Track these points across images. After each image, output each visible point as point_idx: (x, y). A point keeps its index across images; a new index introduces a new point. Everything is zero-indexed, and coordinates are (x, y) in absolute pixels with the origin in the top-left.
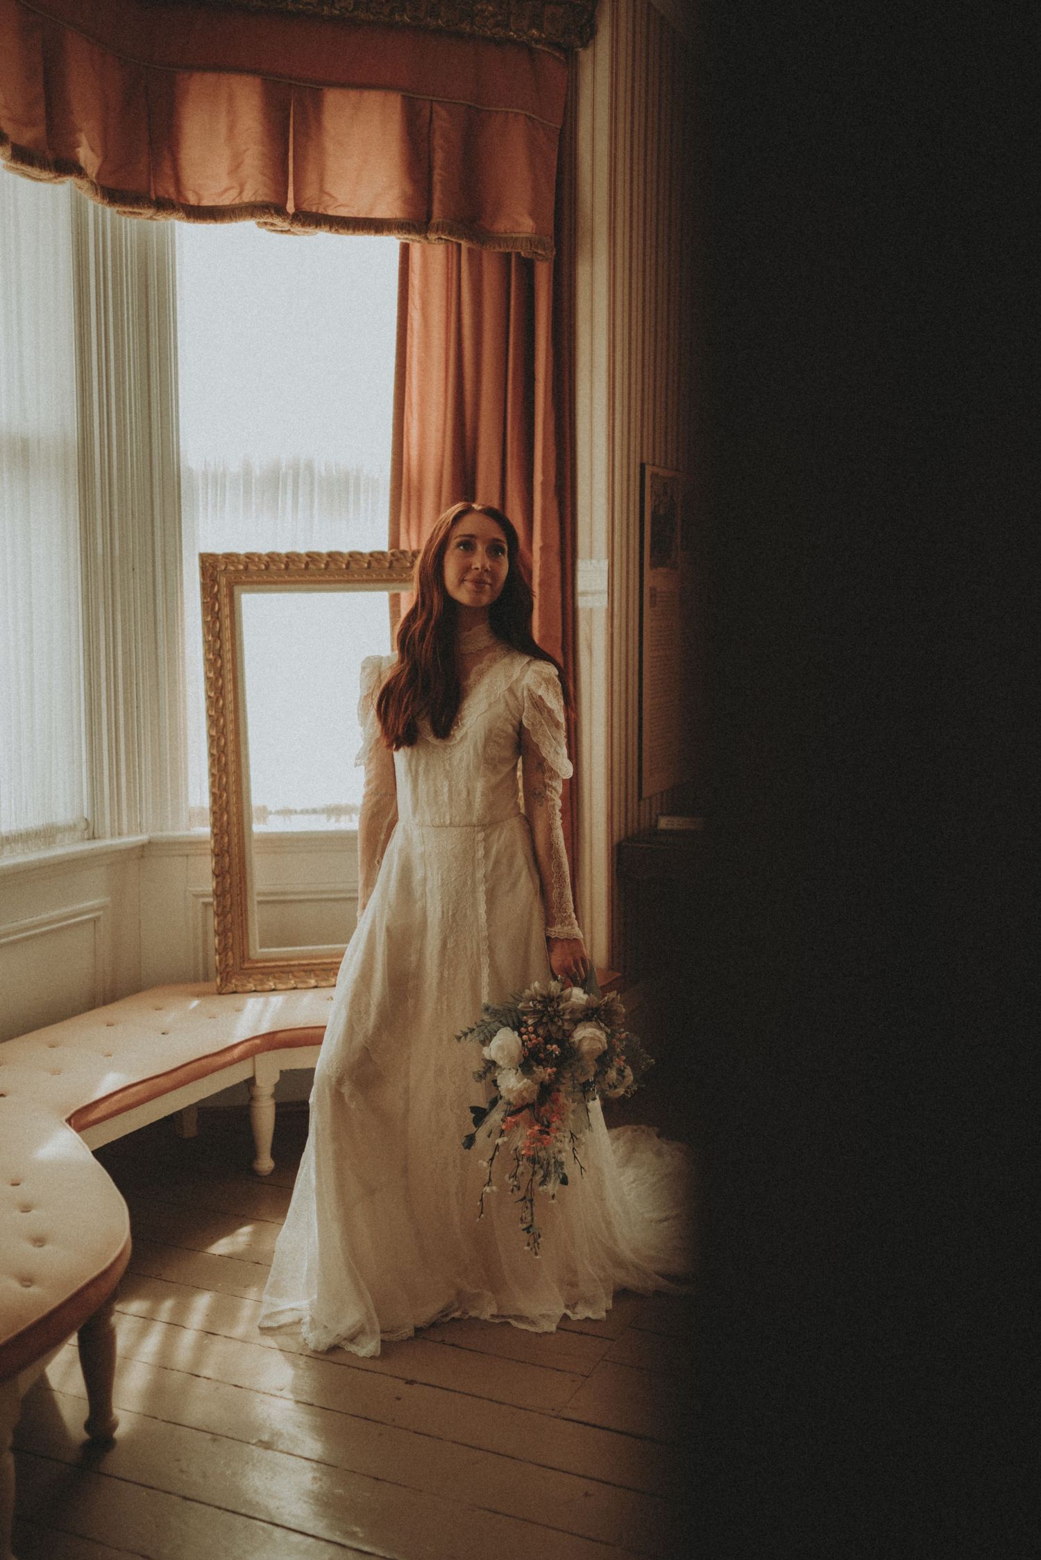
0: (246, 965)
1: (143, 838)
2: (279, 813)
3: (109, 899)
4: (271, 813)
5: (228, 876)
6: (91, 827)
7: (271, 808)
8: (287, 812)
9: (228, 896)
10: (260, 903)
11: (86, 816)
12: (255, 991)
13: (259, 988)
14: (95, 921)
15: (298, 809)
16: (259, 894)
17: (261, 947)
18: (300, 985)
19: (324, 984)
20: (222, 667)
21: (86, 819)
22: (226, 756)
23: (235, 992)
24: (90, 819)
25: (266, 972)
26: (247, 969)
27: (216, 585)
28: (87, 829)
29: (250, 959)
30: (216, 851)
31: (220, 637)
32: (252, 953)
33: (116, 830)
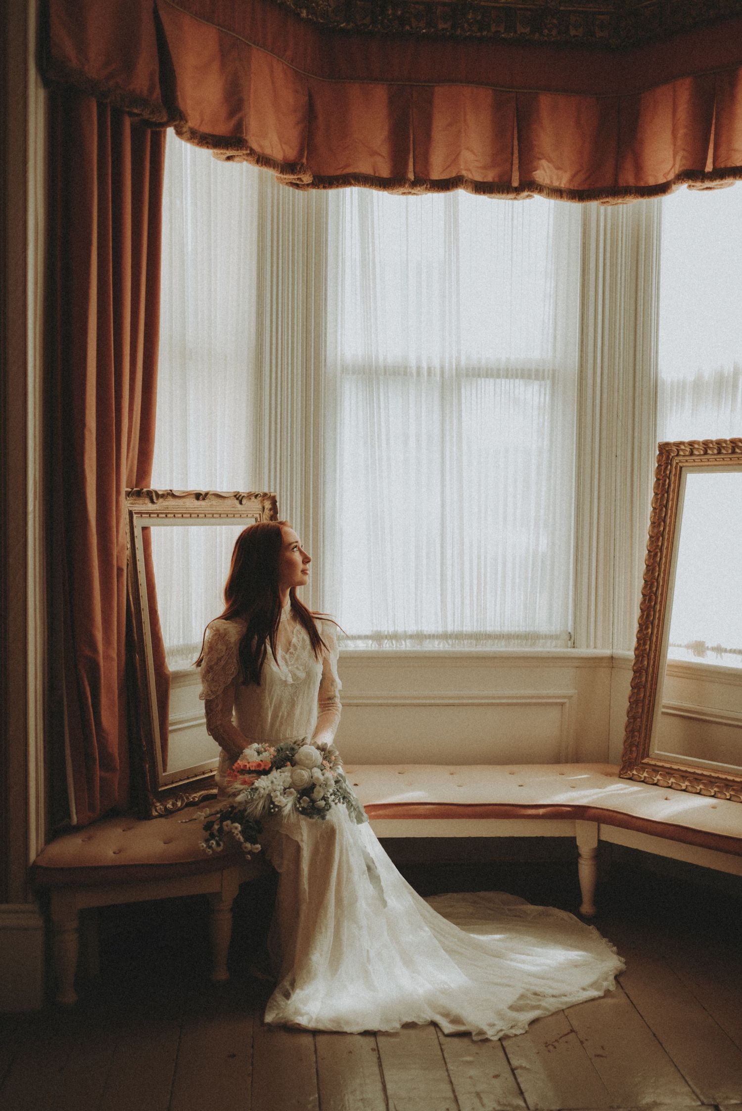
0: (645, 761)
1: (607, 652)
2: (713, 649)
3: (576, 691)
5: (642, 690)
6: (573, 638)
7: (709, 644)
8: (719, 650)
9: (640, 705)
10: (663, 713)
11: (570, 631)
14: (562, 704)
15: (728, 648)
16: (664, 707)
17: (658, 750)
20: (664, 529)
21: (569, 633)
22: (656, 598)
23: (630, 779)
24: (572, 633)
25: (655, 769)
26: (643, 763)
27: (669, 467)
28: (570, 640)
29: (648, 756)
30: (635, 668)
31: (666, 507)
32: (650, 753)
33: (592, 644)
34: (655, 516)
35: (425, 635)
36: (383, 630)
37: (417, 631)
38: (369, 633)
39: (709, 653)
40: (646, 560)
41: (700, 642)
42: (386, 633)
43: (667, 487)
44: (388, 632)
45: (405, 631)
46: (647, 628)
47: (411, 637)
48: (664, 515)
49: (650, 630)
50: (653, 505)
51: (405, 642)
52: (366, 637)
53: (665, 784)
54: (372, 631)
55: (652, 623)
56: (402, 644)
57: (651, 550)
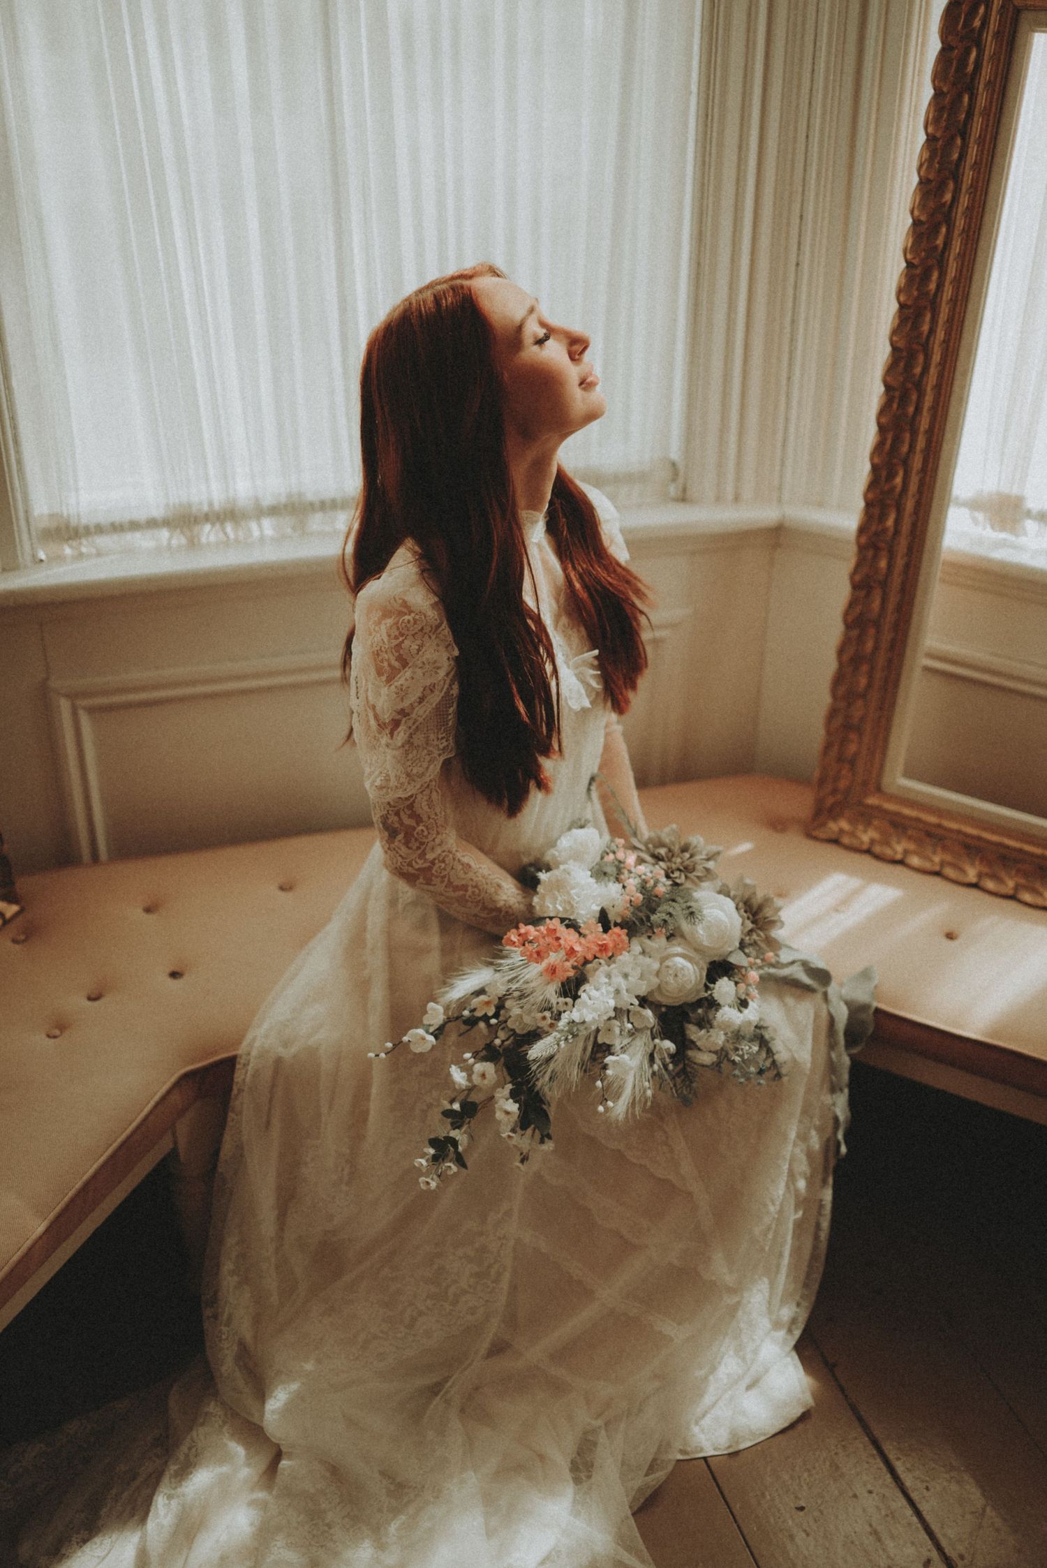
0: (872, 801)
1: (767, 515)
4: (1028, 514)
5: (872, 631)
6: (681, 480)
9: (865, 668)
11: (674, 460)
12: (868, 852)
13: (877, 849)
14: (657, 644)
17: (904, 774)
18: (949, 871)
19: (990, 885)
20: (955, 199)
21: (674, 464)
22: (921, 395)
23: (835, 841)
24: (681, 467)
25: (899, 825)
26: (868, 806)
27: (982, 10)
28: (674, 480)
29: (879, 789)
30: (857, 578)
31: (964, 135)
32: (886, 781)
33: (729, 489)
34: (930, 160)
35: (312, 504)
36: (195, 499)
37: (290, 495)
38: (158, 513)
39: (1030, 525)
40: (900, 291)
41: (1008, 497)
42: (206, 508)
43: (970, 68)
44: (211, 504)
45: (257, 499)
46: (891, 476)
47: (274, 511)
48: (956, 156)
49: (898, 480)
50: (930, 130)
51: (260, 526)
52: (152, 524)
53: (927, 865)
54: (167, 505)
55: (906, 463)
56: (249, 530)
57: (916, 262)
